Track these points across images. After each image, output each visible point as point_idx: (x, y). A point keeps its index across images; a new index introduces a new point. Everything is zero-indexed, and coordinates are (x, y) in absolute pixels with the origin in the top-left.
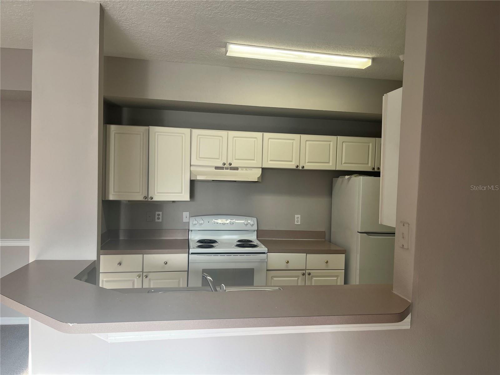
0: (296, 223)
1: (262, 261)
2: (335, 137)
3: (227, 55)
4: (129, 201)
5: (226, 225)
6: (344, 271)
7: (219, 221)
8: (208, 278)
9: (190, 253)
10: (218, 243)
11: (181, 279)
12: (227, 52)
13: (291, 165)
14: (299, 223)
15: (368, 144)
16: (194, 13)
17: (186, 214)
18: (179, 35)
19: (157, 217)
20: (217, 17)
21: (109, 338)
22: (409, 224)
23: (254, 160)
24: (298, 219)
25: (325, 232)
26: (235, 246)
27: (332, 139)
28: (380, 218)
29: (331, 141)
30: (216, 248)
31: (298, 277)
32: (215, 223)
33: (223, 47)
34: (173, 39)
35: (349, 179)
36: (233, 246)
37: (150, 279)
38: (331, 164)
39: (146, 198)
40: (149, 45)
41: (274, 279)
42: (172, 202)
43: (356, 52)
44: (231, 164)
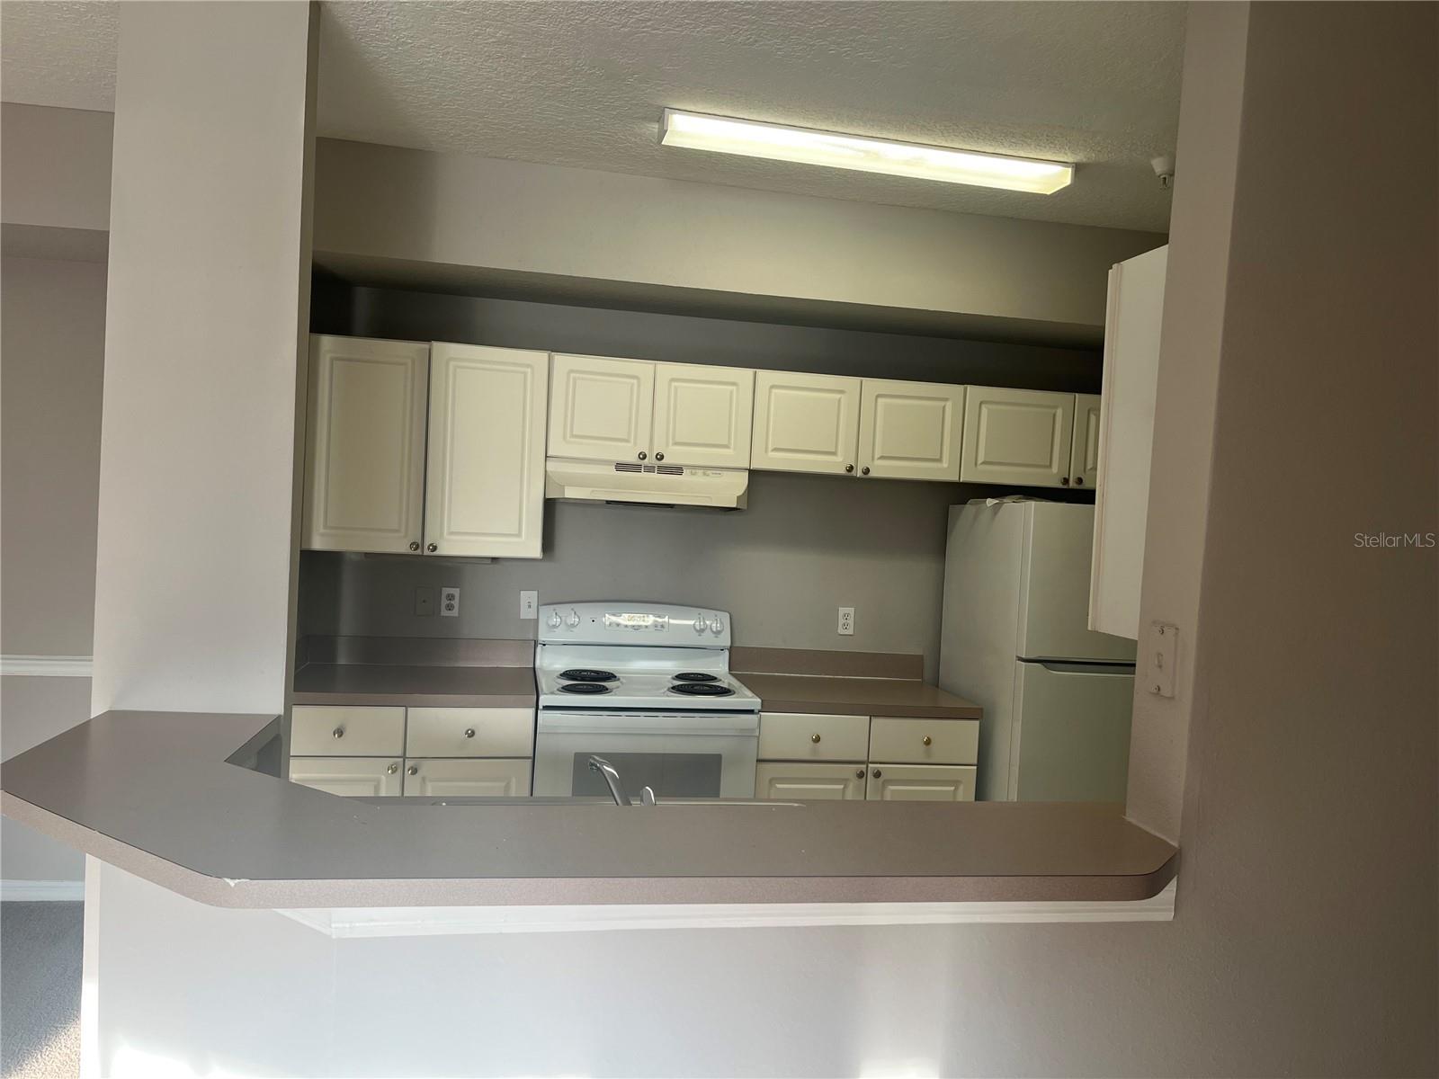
0: (841, 631)
1: (745, 735)
2: (960, 388)
3: (663, 143)
4: (367, 554)
5: (644, 629)
6: (975, 767)
7: (625, 619)
8: (607, 771)
9: (541, 707)
10: (619, 679)
11: (514, 780)
12: (663, 133)
13: (834, 465)
14: (850, 631)
15: (1054, 411)
16: (578, 19)
17: (528, 598)
18: (529, 82)
19: (444, 602)
20: (644, 32)
21: (333, 925)
22: (1177, 629)
23: (727, 447)
24: (846, 620)
25: (921, 657)
26: (668, 690)
27: (951, 392)
28: (1090, 614)
29: (947, 400)
30: (616, 695)
31: (845, 781)
32: (610, 624)
33: (651, 120)
34: (512, 92)
35: (996, 508)
36: (663, 691)
37: (424, 779)
38: (945, 465)
39: (416, 546)
40: (442, 109)
41: (779, 786)
42: (489, 562)
43: (1029, 145)
44: (662, 457)
